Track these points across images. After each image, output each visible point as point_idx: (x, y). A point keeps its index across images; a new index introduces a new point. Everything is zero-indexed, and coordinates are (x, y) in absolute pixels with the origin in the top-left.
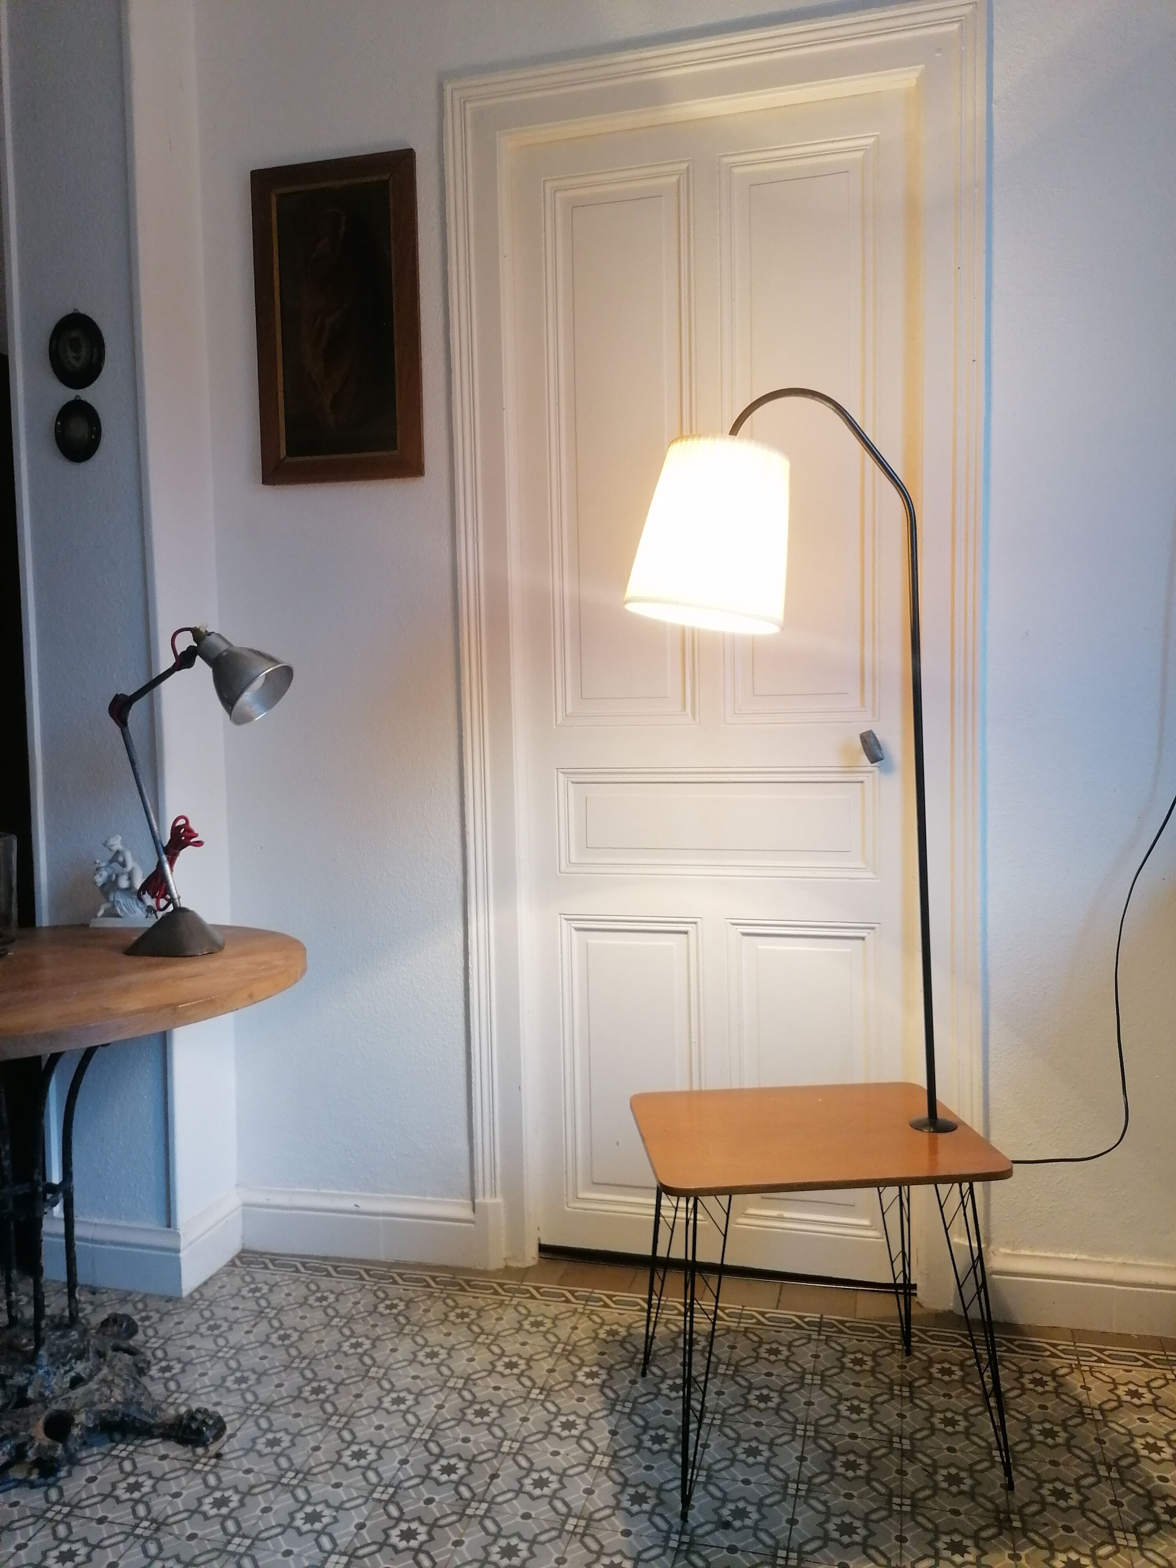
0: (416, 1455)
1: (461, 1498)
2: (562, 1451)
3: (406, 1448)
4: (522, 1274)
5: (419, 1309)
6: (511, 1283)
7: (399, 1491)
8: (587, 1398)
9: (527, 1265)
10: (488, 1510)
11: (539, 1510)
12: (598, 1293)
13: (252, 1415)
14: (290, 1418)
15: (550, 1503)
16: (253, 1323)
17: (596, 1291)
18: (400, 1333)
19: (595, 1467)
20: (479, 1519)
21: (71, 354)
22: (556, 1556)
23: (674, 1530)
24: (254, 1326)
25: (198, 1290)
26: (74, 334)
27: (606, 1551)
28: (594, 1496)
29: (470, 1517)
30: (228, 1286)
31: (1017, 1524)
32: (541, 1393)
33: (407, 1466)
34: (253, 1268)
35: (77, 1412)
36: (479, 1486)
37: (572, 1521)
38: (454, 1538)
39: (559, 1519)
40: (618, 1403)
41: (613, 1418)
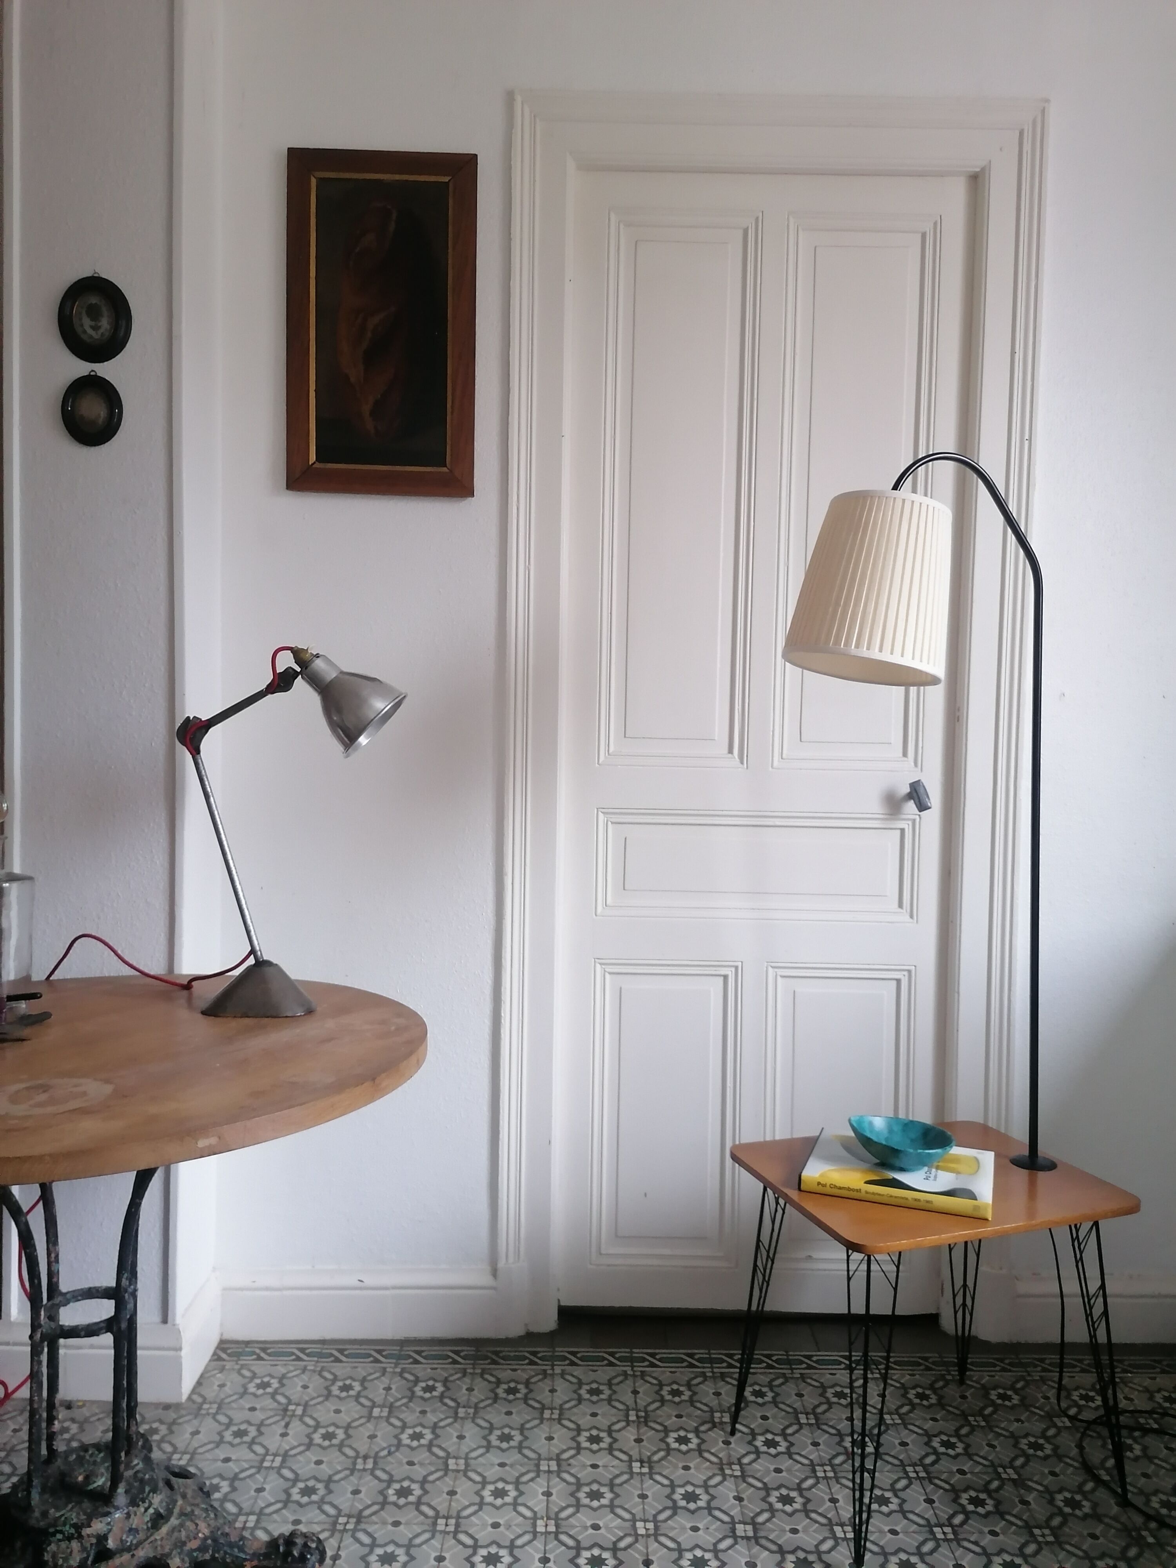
0: (553, 1550)
2: (701, 1526)
3: (538, 1545)
4: (548, 1338)
5: (460, 1388)
6: (543, 1351)
8: (691, 1465)
9: (551, 1329)
12: (638, 1352)
13: (345, 1530)
14: (390, 1527)
16: (283, 1423)
17: (636, 1351)
18: (456, 1417)
19: (742, 1538)
21: (87, 322)
24: (287, 1426)
25: (193, 1391)
26: (94, 300)
30: (229, 1384)
31: (1151, 1540)
32: (642, 1466)
34: (246, 1360)
35: (168, 1555)
40: (724, 1467)
41: (730, 1483)
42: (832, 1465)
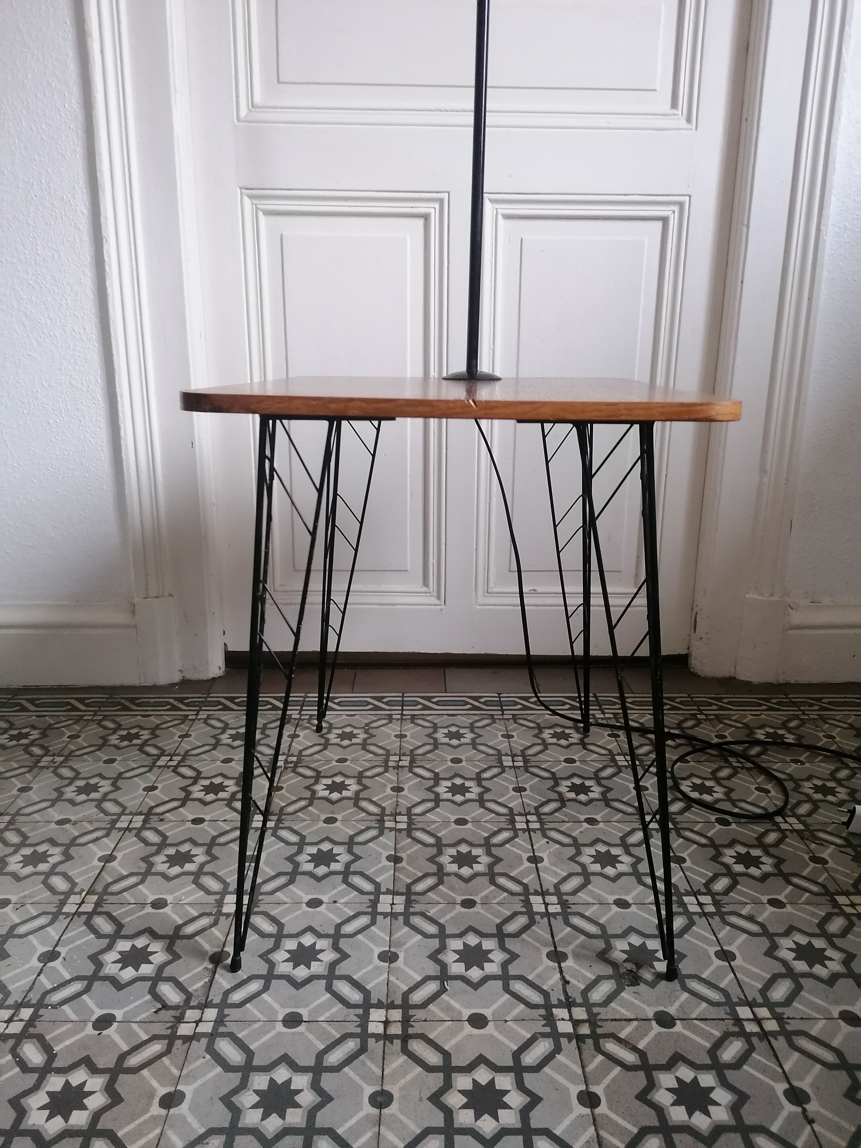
0: (71, 941)
1: (165, 1006)
2: (325, 898)
3: (53, 932)
4: (207, 684)
5: (63, 734)
6: (194, 697)
7: (42, 1012)
8: (339, 817)
9: (211, 676)
10: (220, 1021)
11: (312, 1006)
15: (329, 988)
17: (309, 695)
18: (35, 766)
19: (385, 915)
20: (204, 1041)
22: (369, 1090)
23: (554, 1001)
27: (456, 1062)
28: (400, 963)
29: (187, 1039)
33: (57, 964)
36: (195, 979)
37: (377, 1015)
38: (162, 1091)
39: (352, 1014)
40: (386, 818)
41: (388, 840)
42: (538, 814)
